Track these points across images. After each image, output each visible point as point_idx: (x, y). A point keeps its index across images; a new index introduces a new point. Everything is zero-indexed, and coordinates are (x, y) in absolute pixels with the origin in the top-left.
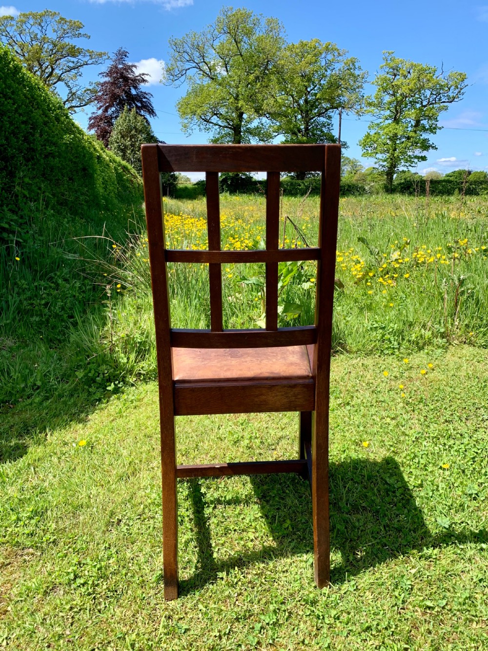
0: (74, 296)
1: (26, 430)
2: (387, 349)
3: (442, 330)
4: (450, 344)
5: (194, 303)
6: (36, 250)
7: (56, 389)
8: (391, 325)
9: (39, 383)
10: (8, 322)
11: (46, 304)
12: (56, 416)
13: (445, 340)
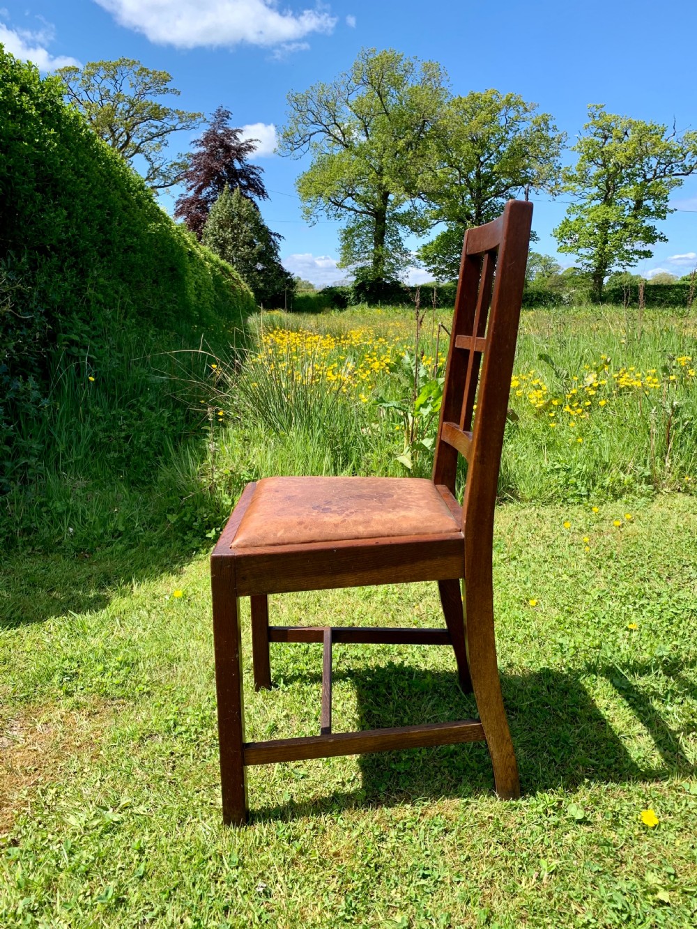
0: (162, 429)
1: (107, 580)
2: (572, 496)
3: (648, 473)
4: (658, 492)
5: (317, 434)
6: (114, 370)
7: (142, 537)
8: (579, 465)
9: (121, 528)
10: (79, 457)
11: (127, 438)
12: (143, 566)
13: (651, 487)
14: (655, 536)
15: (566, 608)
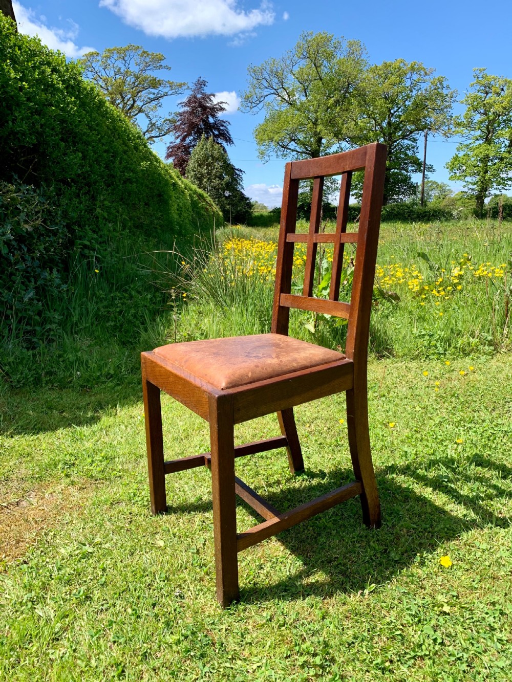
0: (146, 306)
1: (100, 406)
2: (433, 354)
3: (490, 338)
4: (498, 352)
5: (250, 309)
6: (113, 265)
7: (126, 378)
8: (439, 332)
9: (112, 372)
10: (87, 325)
11: (120, 312)
12: (125, 398)
13: (492, 348)
14: (489, 382)
15: (415, 428)
